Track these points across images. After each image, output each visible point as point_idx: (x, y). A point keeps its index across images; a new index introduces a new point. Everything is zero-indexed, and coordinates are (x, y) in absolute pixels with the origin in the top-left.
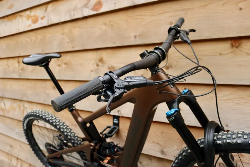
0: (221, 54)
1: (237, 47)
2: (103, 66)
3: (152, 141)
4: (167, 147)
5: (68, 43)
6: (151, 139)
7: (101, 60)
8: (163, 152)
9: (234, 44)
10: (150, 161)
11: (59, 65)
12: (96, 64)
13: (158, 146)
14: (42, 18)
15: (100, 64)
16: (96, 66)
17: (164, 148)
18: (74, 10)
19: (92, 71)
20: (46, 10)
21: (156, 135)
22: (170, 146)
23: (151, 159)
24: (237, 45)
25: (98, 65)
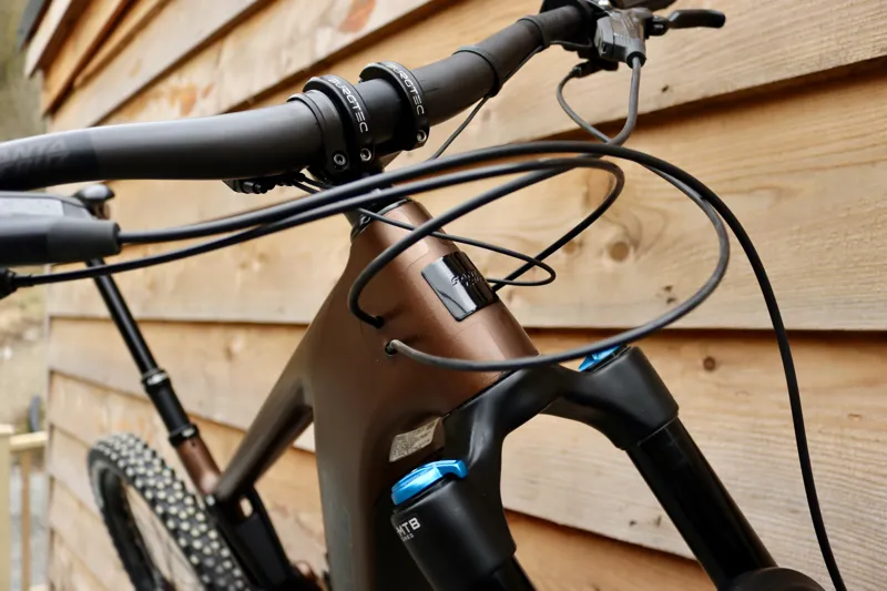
11: (244, 266)
14: (206, 92)
18: (292, 43)
20: (218, 62)
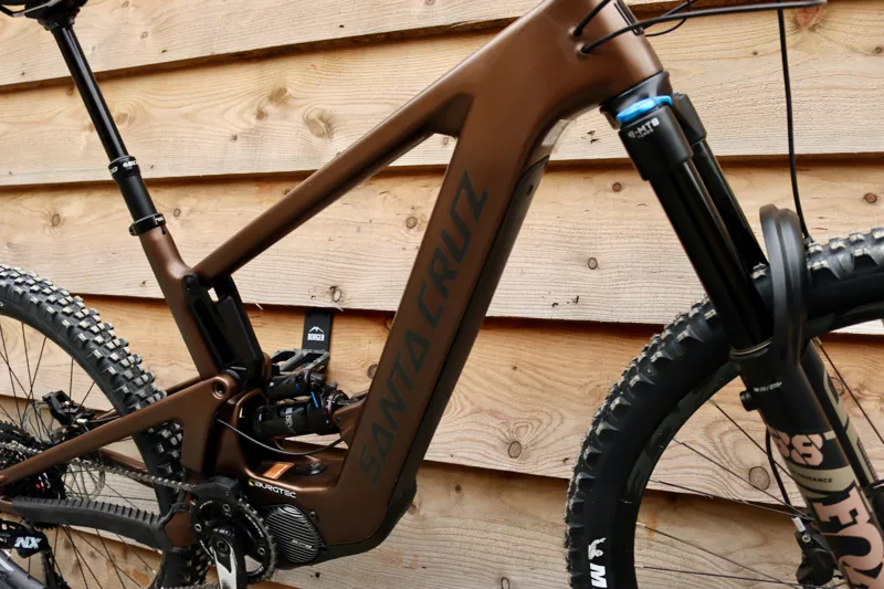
0: (755, 53)
1: (812, 29)
2: (285, 117)
3: (472, 403)
4: (536, 424)
5: (144, 35)
6: (466, 397)
7: (278, 96)
8: (514, 448)
9: (801, 19)
10: (454, 493)
12: (255, 109)
13: (495, 422)
15: (270, 108)
16: (253, 120)
17: (522, 430)
19: (235, 138)
21: (488, 378)
22: (546, 420)
23: (458, 489)
24: (813, 22)
25: (261, 115)
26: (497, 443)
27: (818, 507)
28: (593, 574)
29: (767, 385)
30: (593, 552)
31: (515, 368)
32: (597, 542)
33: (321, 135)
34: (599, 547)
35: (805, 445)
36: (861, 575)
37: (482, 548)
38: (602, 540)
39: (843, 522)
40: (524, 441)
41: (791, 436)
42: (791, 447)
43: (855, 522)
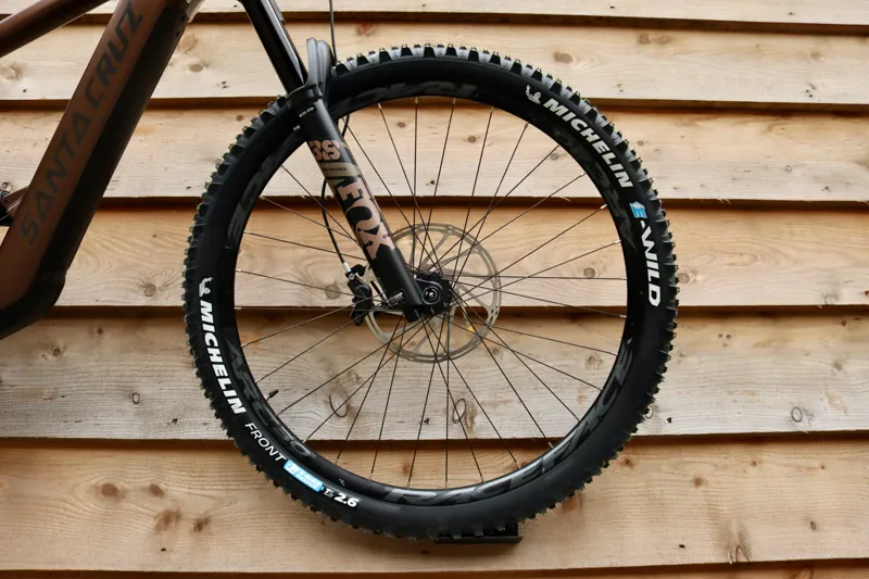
8: (150, 290)
10: (96, 335)
17: (157, 277)
23: (101, 331)
26: (136, 288)
27: (340, 189)
28: (203, 310)
29: (305, 110)
30: (203, 290)
31: (155, 236)
32: (206, 280)
33: (12, 78)
34: (207, 285)
35: (330, 146)
36: (369, 234)
37: (118, 373)
38: (210, 279)
39: (355, 197)
40: (158, 284)
41: (321, 142)
42: (322, 150)
43: (361, 197)
